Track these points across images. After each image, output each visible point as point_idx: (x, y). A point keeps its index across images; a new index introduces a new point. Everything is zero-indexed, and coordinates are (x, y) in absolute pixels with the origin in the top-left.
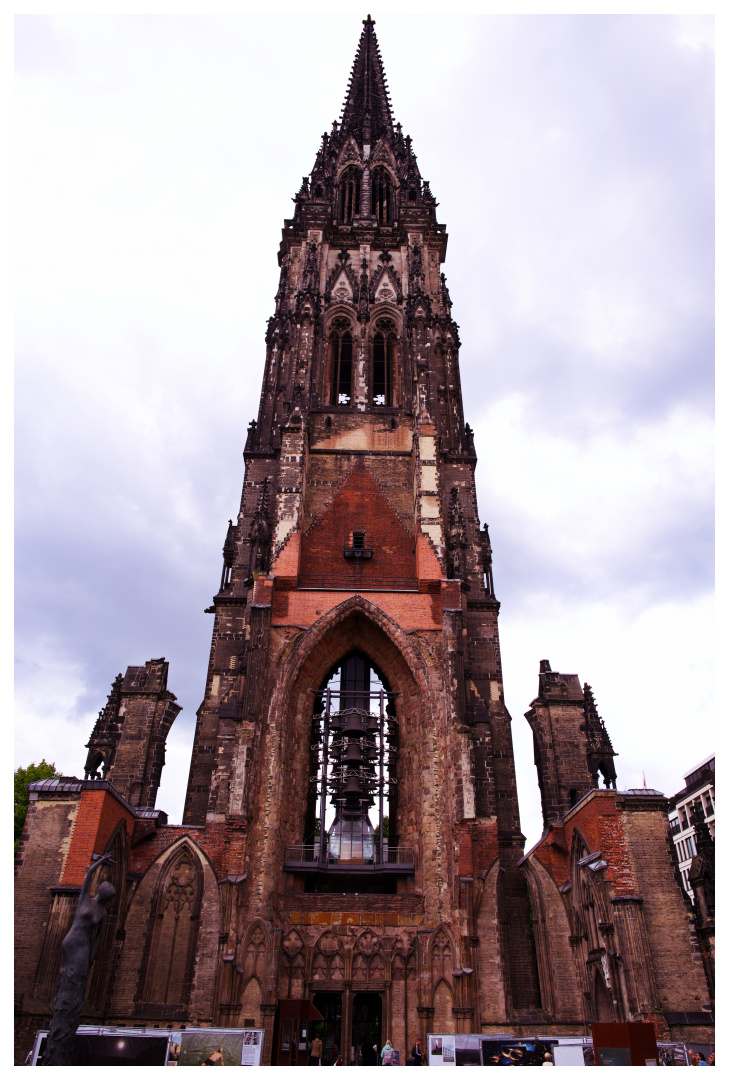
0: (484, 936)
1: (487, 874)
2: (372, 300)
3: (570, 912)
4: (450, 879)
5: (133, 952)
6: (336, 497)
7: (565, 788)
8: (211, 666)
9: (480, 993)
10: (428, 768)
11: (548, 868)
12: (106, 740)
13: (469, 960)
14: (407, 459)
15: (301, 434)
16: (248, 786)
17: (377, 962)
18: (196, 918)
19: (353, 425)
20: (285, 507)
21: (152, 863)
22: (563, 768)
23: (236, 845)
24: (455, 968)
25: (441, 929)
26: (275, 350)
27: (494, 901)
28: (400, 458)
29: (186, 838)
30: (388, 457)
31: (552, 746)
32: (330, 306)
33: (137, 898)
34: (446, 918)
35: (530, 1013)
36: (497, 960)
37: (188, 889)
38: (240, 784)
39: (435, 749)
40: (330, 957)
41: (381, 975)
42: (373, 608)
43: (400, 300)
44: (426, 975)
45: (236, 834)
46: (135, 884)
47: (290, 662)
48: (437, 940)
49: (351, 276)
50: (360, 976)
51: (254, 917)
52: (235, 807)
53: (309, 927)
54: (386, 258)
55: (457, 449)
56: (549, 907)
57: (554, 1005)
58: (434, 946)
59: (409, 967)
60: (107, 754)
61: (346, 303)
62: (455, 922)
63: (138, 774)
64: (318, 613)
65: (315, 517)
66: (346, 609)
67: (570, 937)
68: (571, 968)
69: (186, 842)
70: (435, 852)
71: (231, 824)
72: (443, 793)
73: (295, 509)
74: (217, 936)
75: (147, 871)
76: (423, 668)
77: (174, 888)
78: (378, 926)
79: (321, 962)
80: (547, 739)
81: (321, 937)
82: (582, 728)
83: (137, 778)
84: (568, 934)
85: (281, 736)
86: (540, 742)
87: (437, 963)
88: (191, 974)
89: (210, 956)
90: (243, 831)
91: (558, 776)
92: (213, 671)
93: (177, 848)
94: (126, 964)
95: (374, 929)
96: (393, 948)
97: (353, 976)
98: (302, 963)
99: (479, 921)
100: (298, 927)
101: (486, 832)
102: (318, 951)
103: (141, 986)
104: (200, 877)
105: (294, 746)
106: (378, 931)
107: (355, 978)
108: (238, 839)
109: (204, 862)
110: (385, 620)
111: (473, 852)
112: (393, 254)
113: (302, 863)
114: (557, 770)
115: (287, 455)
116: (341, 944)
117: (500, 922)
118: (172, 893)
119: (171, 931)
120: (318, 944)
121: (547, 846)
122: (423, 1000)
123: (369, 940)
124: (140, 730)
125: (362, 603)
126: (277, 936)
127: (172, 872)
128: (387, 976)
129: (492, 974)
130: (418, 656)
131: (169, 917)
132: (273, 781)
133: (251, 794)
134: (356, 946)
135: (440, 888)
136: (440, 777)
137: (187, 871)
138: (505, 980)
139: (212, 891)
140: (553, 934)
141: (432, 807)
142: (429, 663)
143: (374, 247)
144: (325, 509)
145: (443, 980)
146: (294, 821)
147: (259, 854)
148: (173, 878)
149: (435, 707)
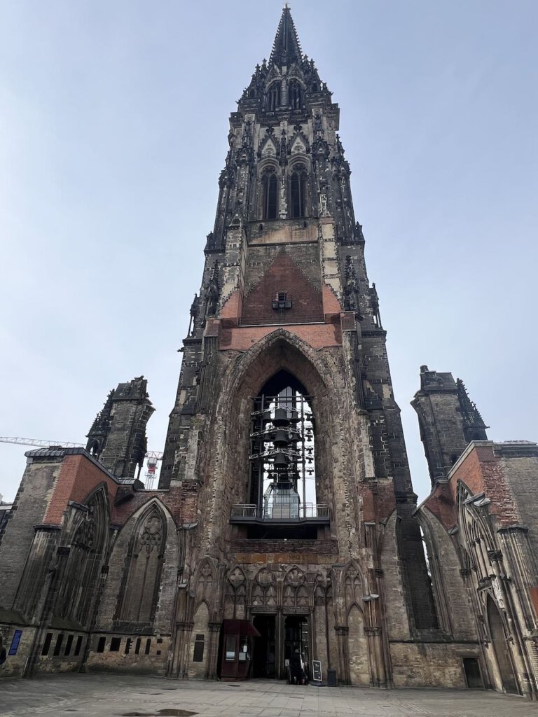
0: (388, 570)
1: (387, 521)
2: (289, 153)
3: (459, 549)
4: (357, 525)
5: (114, 582)
6: (266, 272)
7: (447, 454)
8: (180, 384)
9: (386, 616)
10: (336, 443)
11: (438, 516)
12: (100, 432)
13: (375, 588)
14: (315, 245)
15: (240, 230)
16: (199, 459)
17: (303, 592)
18: (161, 557)
19: (278, 228)
20: (229, 275)
21: (130, 517)
22: (444, 439)
23: (190, 501)
24: (364, 595)
25: (351, 564)
26: (225, 189)
27: (394, 542)
28: (310, 245)
29: (155, 499)
30: (302, 245)
31: (434, 424)
32: (261, 160)
33: (118, 542)
34: (355, 555)
35: (431, 633)
36: (400, 589)
37: (157, 536)
38: (193, 457)
39: (341, 430)
40: (265, 588)
41: (306, 601)
42: (292, 335)
43: (308, 151)
44: (340, 601)
45: (190, 493)
46: (116, 531)
47: (232, 374)
48: (349, 572)
49: (275, 141)
50: (289, 603)
51: (203, 555)
52: (189, 474)
53: (249, 565)
54: (298, 128)
55: (350, 237)
56: (441, 546)
57: (451, 626)
58: (347, 577)
59: (329, 595)
60: (101, 441)
61: (272, 157)
62: (363, 559)
63: (122, 454)
64: (252, 341)
65: (252, 285)
66: (272, 338)
67: (461, 570)
68: (464, 596)
69: (155, 501)
70: (344, 505)
71: (186, 486)
72: (349, 461)
73: (235, 276)
74: (176, 570)
75: (126, 523)
76: (330, 373)
77: (146, 536)
78: (303, 564)
79: (258, 591)
80: (430, 419)
81: (259, 572)
82: (457, 410)
83: (121, 457)
84: (458, 568)
85: (226, 426)
86: (424, 422)
87: (350, 591)
88: (156, 599)
89: (171, 585)
90: (195, 491)
91: (440, 444)
92: (181, 388)
93: (149, 506)
94: (108, 591)
95: (299, 566)
96: (315, 581)
97: (284, 603)
98: (244, 592)
99: (382, 558)
100: (241, 565)
101: (384, 489)
102: (256, 583)
103: (118, 609)
104: (165, 527)
105: (237, 435)
106: (303, 568)
107: (286, 604)
108: (191, 496)
109: (168, 515)
110: (301, 343)
111: (375, 503)
112: (304, 126)
113: (244, 517)
114: (439, 441)
115: (230, 244)
116: (274, 578)
117: (400, 559)
118: (145, 539)
119: (144, 567)
120: (256, 578)
121: (436, 498)
122: (339, 621)
123: (296, 574)
124: (124, 425)
125: (283, 333)
126: (221, 570)
127: (146, 523)
128: (311, 602)
129: (395, 600)
130: (326, 365)
131: (142, 557)
132: (219, 457)
133: (202, 465)
134: (286, 579)
135: (349, 532)
136: (346, 450)
137: (156, 523)
138: (408, 605)
139: (172, 537)
140: (447, 568)
141: (340, 471)
142: (334, 369)
143: (290, 123)
144: (259, 280)
145: (355, 604)
146: (238, 488)
147: (209, 509)
148: (146, 528)
149: (340, 400)
